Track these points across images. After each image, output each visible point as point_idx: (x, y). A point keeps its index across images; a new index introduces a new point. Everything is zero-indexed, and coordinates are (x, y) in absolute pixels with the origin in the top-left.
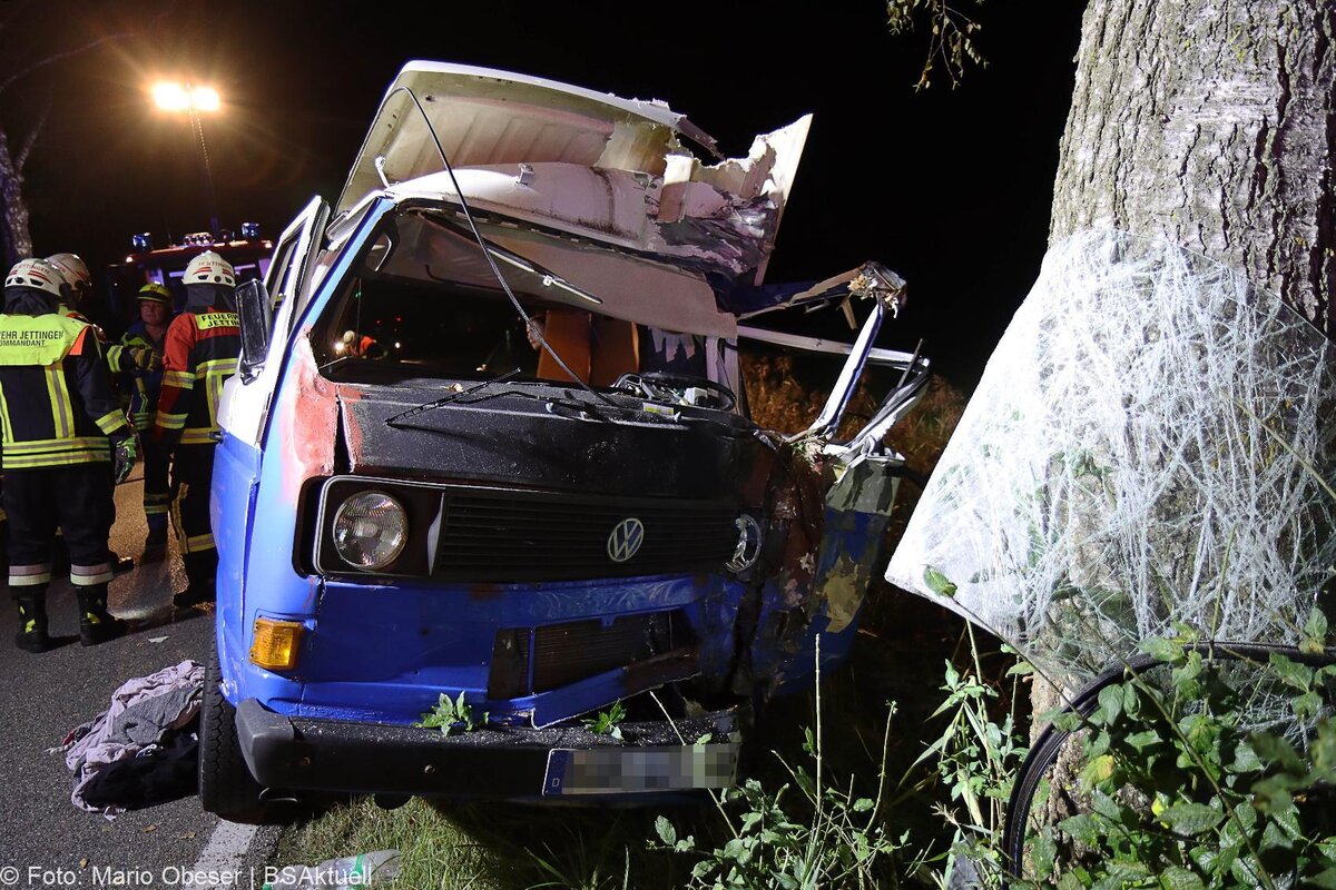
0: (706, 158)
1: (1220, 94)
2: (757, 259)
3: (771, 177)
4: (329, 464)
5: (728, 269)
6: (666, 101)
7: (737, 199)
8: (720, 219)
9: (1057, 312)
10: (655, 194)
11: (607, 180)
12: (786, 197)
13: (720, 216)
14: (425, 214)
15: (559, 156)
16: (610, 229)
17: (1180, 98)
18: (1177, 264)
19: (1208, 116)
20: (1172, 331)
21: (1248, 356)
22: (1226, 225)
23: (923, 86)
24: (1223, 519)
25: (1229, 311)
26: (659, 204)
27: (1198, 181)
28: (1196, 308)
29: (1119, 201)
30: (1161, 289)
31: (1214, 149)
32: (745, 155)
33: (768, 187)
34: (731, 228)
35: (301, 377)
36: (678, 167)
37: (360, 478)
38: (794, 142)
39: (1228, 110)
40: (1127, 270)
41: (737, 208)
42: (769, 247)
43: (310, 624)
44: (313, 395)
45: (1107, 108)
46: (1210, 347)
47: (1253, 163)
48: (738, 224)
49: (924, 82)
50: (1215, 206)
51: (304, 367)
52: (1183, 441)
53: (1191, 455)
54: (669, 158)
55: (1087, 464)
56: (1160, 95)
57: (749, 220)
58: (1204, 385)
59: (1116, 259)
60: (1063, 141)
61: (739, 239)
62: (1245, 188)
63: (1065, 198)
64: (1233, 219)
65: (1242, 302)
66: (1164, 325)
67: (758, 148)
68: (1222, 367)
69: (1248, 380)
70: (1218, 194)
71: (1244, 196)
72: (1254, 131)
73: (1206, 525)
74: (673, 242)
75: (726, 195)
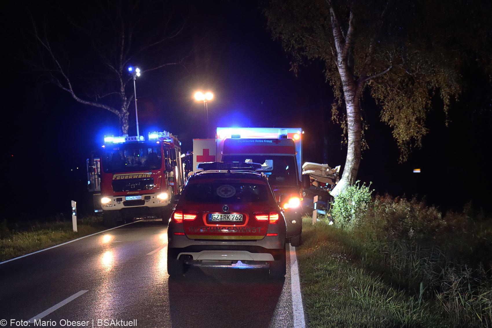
0: (331, 169)
6: (327, 164)
7: (334, 172)
10: (326, 172)
11: (322, 171)
15: (318, 169)
16: (322, 175)
32: (335, 168)
36: (328, 170)
75: (332, 172)
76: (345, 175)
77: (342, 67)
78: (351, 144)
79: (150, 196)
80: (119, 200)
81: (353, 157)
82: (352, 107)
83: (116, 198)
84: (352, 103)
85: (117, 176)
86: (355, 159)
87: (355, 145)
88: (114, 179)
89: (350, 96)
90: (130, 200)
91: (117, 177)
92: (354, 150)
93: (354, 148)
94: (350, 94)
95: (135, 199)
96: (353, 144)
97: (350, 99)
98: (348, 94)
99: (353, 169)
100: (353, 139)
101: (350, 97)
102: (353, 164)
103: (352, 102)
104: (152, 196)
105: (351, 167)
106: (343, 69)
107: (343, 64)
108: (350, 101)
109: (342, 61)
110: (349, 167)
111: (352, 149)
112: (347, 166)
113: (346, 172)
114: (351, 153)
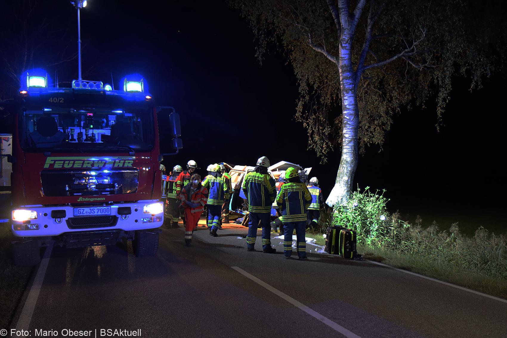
0: (301, 170)
1: (345, 178)
17: (342, 177)
18: (343, 186)
24: (345, 199)
25: (345, 189)
28: (343, 189)
30: (341, 188)
31: (344, 181)
32: (304, 170)
46: (344, 191)
50: (344, 184)
52: (342, 196)
69: (346, 193)
71: (346, 183)
72: (346, 180)
75: (302, 174)
76: (343, 179)
77: (347, 47)
78: (350, 142)
79: (129, 209)
80: (58, 215)
81: (352, 157)
82: (352, 97)
83: (49, 210)
84: (352, 94)
85: (55, 161)
87: (354, 143)
88: (46, 166)
89: (350, 84)
90: (85, 214)
91: (54, 163)
94: (351, 82)
95: (96, 214)
97: (350, 88)
98: (349, 82)
99: (352, 172)
100: (352, 136)
101: (351, 86)
102: (353, 166)
103: (352, 92)
104: (133, 206)
105: (350, 170)
106: (347, 50)
107: (349, 44)
108: (351, 90)
109: (348, 41)
110: (348, 169)
111: (352, 148)
112: (346, 168)
113: (345, 175)
114: (350, 152)
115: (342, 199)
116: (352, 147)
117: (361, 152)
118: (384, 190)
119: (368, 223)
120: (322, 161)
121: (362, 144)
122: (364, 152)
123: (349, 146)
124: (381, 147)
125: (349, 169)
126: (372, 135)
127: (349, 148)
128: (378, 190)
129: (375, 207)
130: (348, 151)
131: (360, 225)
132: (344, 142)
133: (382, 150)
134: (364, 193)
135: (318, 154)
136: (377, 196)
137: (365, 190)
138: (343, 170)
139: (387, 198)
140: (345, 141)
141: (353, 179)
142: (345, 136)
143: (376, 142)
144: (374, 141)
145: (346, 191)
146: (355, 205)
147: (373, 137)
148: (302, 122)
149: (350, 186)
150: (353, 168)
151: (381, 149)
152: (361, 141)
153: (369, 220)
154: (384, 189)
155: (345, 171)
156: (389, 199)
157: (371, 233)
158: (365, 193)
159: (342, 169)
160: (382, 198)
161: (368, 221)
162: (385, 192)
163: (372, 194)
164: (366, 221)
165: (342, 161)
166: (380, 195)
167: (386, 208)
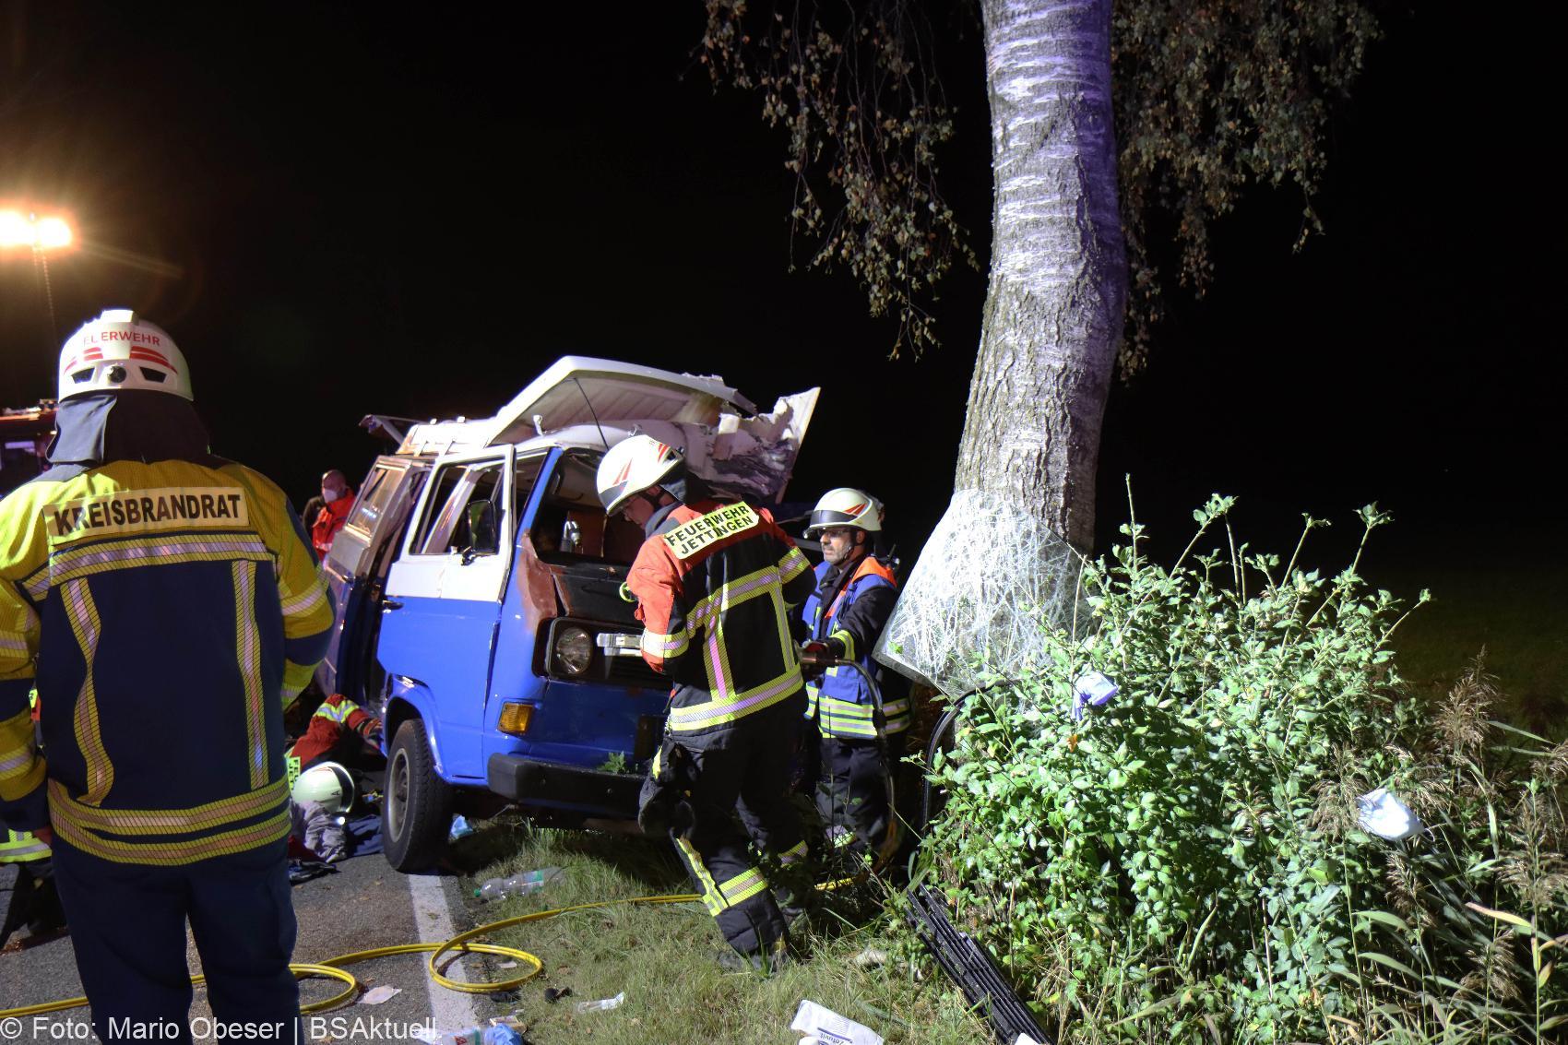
0: (745, 414)
1: (1021, 437)
2: (779, 486)
3: (790, 427)
4: (554, 611)
5: (758, 491)
6: (720, 375)
7: (766, 442)
8: (753, 456)
9: (956, 530)
10: (711, 439)
11: (683, 432)
12: (800, 441)
13: (754, 454)
14: (578, 457)
17: (1006, 436)
18: (1007, 512)
19: (1017, 446)
20: (1003, 542)
21: (1036, 555)
22: (1025, 496)
23: (894, 357)
24: (1022, 627)
25: (1028, 534)
26: (714, 446)
27: (1013, 475)
28: (1014, 533)
29: (981, 481)
30: (999, 523)
31: (1019, 462)
32: (770, 411)
33: (787, 434)
34: (761, 461)
35: (528, 560)
36: (728, 422)
37: (570, 619)
38: (807, 405)
39: (1025, 443)
40: (986, 513)
41: (766, 449)
42: (788, 477)
43: (537, 706)
44: (536, 571)
45: (977, 437)
46: (1019, 550)
47: (1035, 469)
48: (767, 460)
49: (895, 355)
50: (1020, 488)
51: (528, 555)
52: (1006, 592)
53: (1010, 599)
54: (723, 416)
55: (965, 601)
56: (998, 433)
57: (774, 457)
58: (1016, 568)
59: (982, 506)
60: (961, 445)
61: (767, 471)
62: (1032, 479)
63: (960, 477)
64: (1027, 493)
65: (1034, 531)
66: (1000, 540)
67: (780, 407)
68: (1025, 559)
69: (1035, 565)
70: (1021, 481)
71: (1032, 483)
72: (1036, 454)
73: (1015, 628)
74: (721, 472)
75: (758, 439)
76: (1005, 456)
78: (1045, 136)
81: (1075, 262)
86: (1097, 286)
87: (1080, 141)
92: (1075, 192)
93: (1074, 178)
96: (1068, 131)
99: (1081, 388)
102: (1080, 332)
105: (1058, 365)
110: (1042, 363)
111: (1063, 188)
112: (1024, 357)
113: (1017, 414)
114: (1052, 222)
115: (1001, 620)
116: (1062, 175)
117: (1189, 275)
118: (1371, 517)
119: (1235, 852)
120: (904, 341)
121: (1190, 224)
122: (1206, 268)
123: (1038, 172)
124: (1307, 212)
125: (1055, 358)
126: (1241, 127)
127: (1040, 191)
128: (1310, 523)
129: (1299, 688)
130: (1031, 216)
131: (1163, 877)
132: (1000, 150)
133: (1313, 231)
134: (1195, 550)
135: (877, 299)
136: (1303, 582)
137: (1198, 525)
138: (1000, 375)
139: (1404, 592)
140: (1006, 138)
141: (1092, 442)
142: (1002, 100)
143: (1271, 174)
144: (1262, 161)
145: (1036, 545)
146: (1085, 698)
147: (1250, 140)
148: (757, 97)
149: (1067, 504)
150: (1089, 347)
151: (1309, 223)
152: (1183, 208)
153: (1239, 822)
154: (1369, 509)
155: (1022, 381)
156: (1425, 597)
157: (1275, 937)
158: (1203, 547)
159: (996, 369)
160: (1359, 593)
161: (1239, 833)
162: (1377, 528)
163: (1260, 558)
164: (1214, 833)
165: (995, 302)
166: (1330, 572)
167: (1399, 673)
